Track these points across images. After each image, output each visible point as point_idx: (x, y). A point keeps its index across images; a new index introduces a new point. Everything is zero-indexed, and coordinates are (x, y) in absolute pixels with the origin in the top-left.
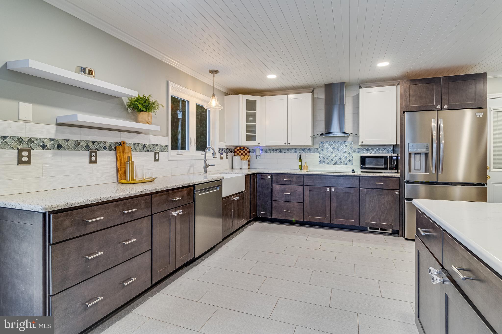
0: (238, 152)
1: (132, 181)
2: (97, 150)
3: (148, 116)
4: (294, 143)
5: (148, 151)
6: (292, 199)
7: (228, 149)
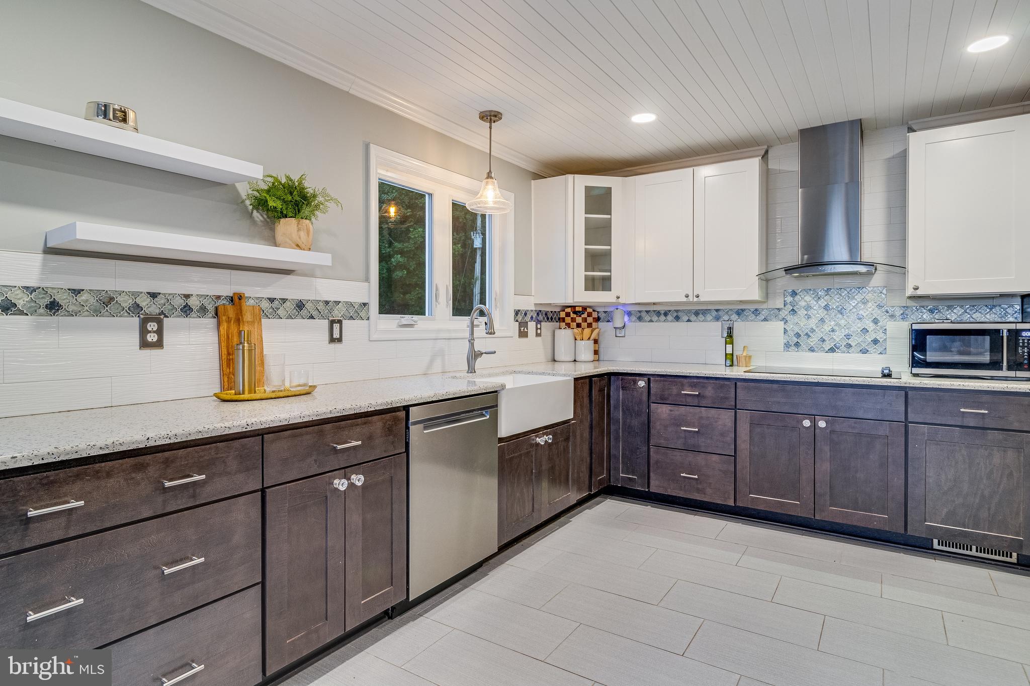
0: (568, 320)
1: (250, 392)
2: (162, 317)
3: (299, 230)
4: (710, 294)
5: (312, 317)
6: (703, 444)
7: (540, 311)
